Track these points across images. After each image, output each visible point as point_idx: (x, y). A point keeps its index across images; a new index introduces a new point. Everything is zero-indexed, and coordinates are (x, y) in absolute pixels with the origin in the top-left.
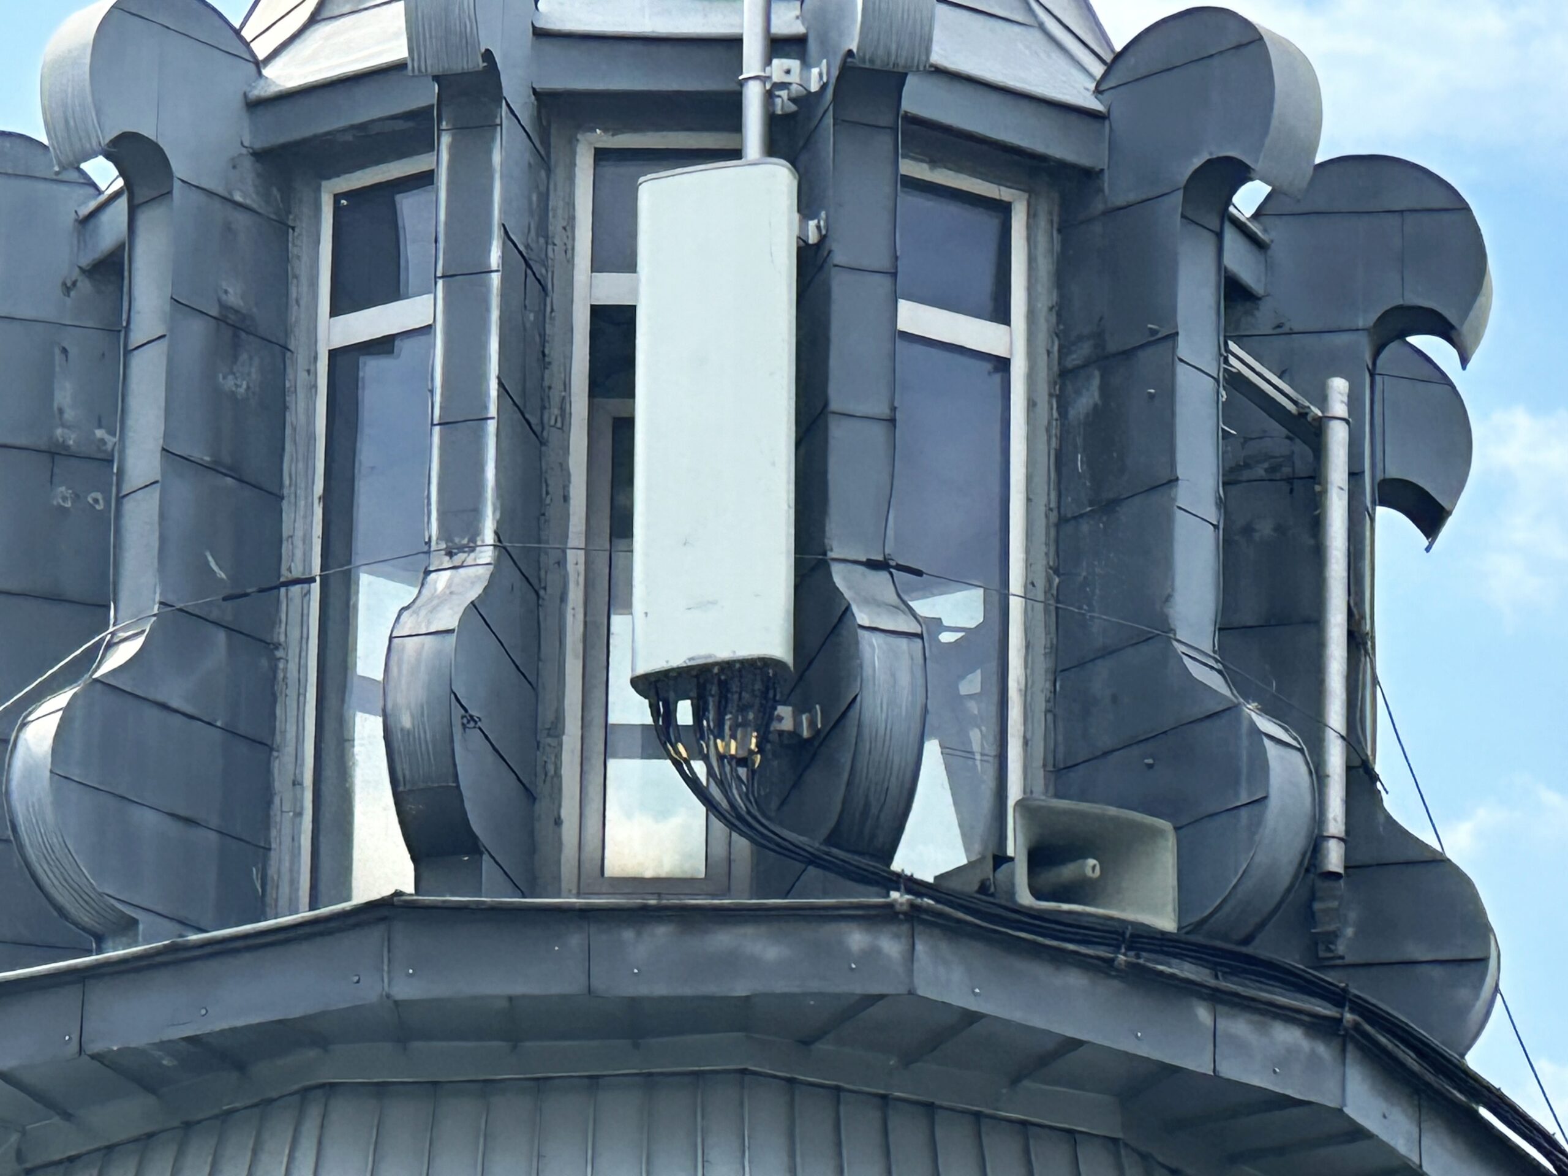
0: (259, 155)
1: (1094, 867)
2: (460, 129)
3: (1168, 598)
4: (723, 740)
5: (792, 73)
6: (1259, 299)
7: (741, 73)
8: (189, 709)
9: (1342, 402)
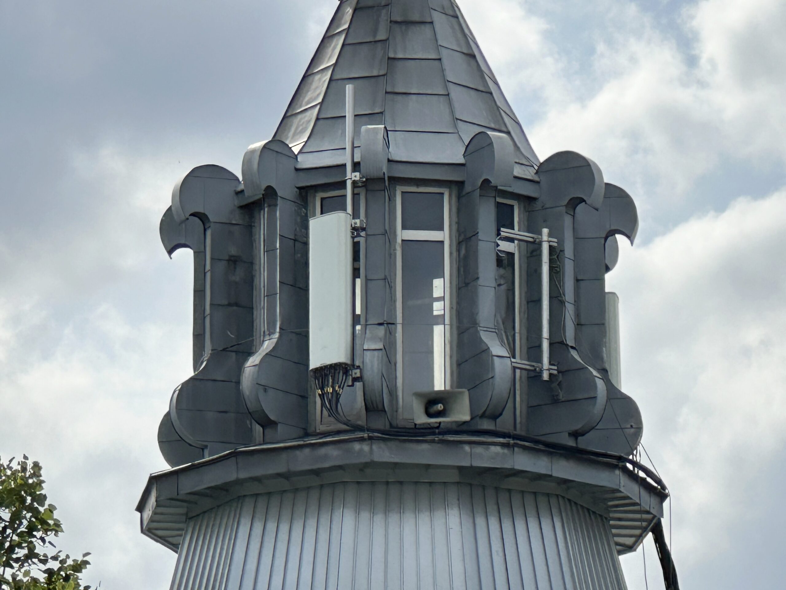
0: (241, 207)
1: (441, 407)
2: (269, 206)
3: (477, 314)
4: (329, 387)
5: (357, 176)
6: (539, 198)
7: (346, 177)
8: (222, 379)
9: (546, 236)
